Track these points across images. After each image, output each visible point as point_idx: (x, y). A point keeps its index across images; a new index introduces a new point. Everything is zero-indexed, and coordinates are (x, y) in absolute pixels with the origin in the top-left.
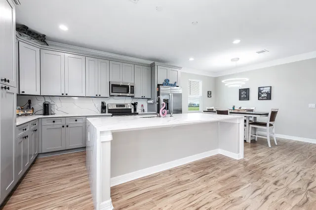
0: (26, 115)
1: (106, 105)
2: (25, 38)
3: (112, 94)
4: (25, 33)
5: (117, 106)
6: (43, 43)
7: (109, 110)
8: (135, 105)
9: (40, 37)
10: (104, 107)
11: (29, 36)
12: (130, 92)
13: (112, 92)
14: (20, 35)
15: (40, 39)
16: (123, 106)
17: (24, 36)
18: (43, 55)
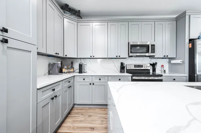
0: (69, 72)
1: (125, 65)
2: (68, 15)
3: (131, 54)
4: (67, 11)
5: (135, 66)
6: (79, 17)
7: (127, 70)
8: (154, 65)
9: (77, 13)
10: (122, 67)
11: (70, 13)
12: (150, 52)
13: (131, 53)
14: (64, 12)
15: (77, 14)
16: (142, 66)
17: (67, 13)
18: (79, 26)
